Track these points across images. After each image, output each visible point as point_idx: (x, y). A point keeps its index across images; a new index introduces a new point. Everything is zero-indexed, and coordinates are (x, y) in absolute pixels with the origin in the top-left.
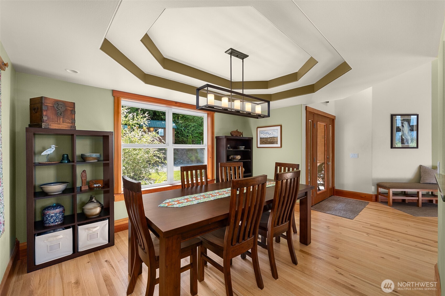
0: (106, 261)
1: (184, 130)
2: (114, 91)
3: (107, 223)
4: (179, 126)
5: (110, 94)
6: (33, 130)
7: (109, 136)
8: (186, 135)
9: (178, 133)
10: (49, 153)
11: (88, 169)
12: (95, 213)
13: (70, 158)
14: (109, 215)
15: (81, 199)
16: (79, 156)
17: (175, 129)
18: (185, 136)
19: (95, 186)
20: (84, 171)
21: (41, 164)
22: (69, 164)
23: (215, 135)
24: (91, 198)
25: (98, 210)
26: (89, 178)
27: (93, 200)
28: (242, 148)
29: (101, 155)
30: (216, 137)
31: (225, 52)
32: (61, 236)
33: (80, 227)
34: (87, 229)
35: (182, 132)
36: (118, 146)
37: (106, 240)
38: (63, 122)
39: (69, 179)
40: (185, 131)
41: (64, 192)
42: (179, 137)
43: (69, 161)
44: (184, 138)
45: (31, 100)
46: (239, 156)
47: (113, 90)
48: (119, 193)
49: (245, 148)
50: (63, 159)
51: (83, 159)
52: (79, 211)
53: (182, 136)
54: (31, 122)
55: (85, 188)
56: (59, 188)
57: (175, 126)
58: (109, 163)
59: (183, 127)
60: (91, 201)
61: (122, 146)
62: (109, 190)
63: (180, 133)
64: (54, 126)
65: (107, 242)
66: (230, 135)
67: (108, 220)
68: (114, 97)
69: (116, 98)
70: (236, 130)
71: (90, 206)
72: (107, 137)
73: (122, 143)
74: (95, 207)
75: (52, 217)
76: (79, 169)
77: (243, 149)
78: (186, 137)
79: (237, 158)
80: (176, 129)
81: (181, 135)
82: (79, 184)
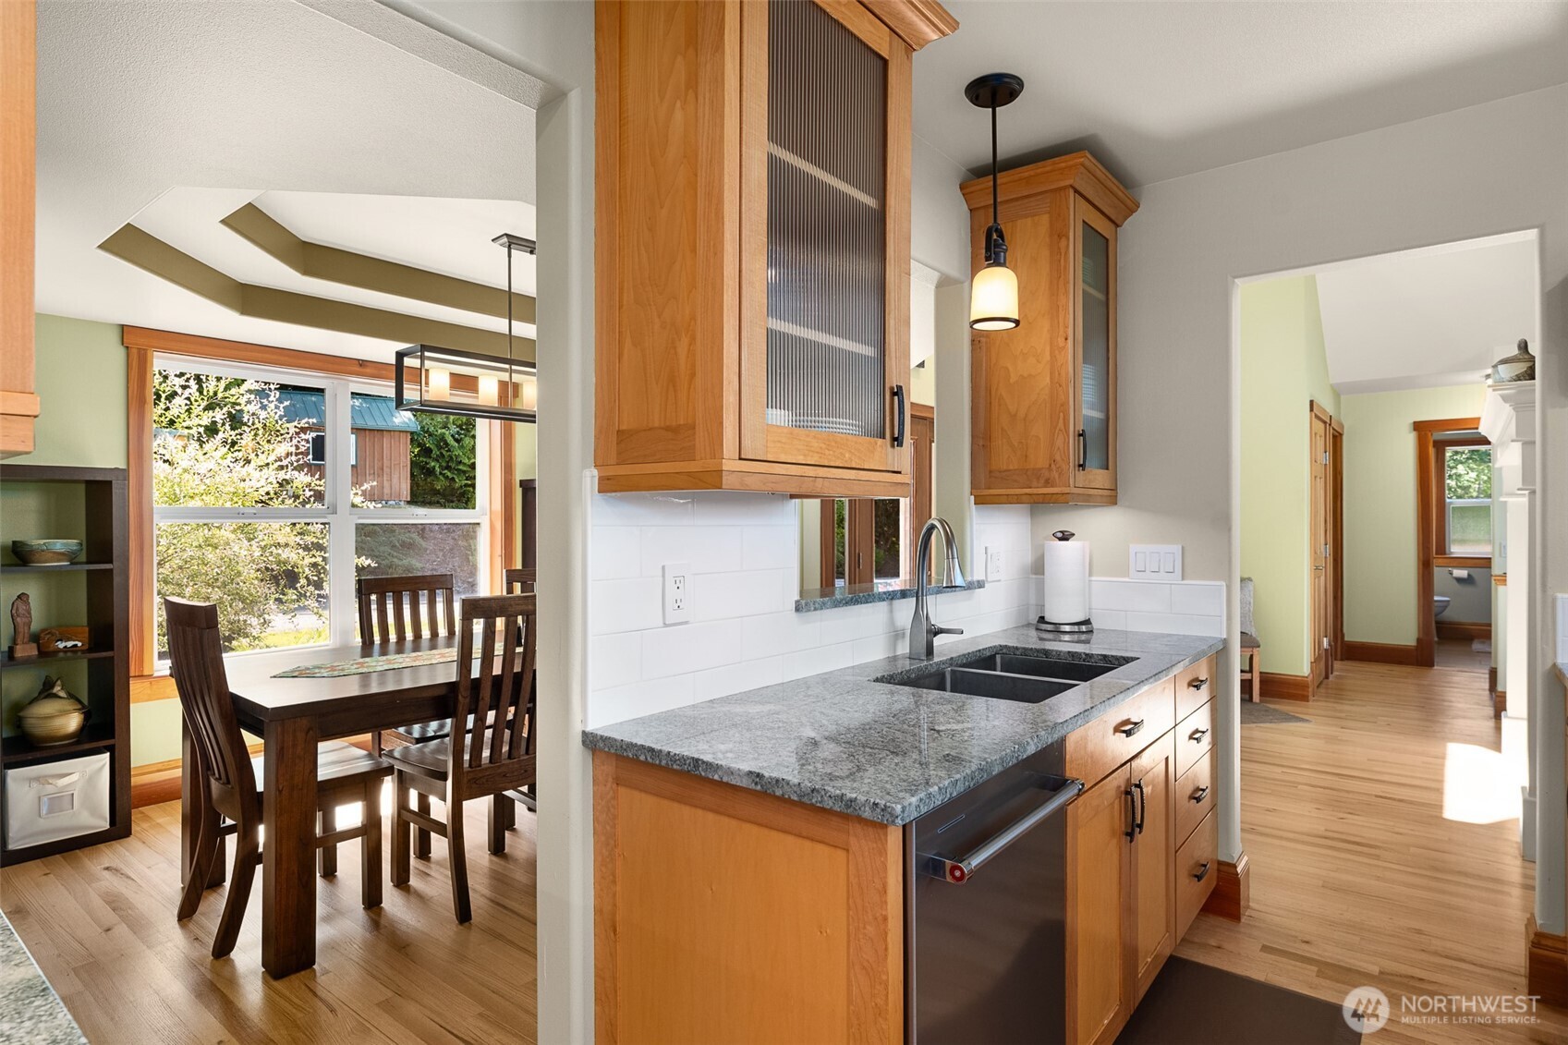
0: (107, 869)
1: (458, 441)
2: (124, 330)
3: (104, 765)
4: (434, 423)
5: (114, 337)
7: (111, 482)
8: (466, 461)
9: (426, 452)
12: (63, 733)
14: (114, 738)
16: (3, 549)
17: (412, 433)
18: (461, 467)
19: (61, 645)
20: (22, 597)
24: (49, 684)
25: (74, 721)
27: (57, 689)
29: (79, 544)
30: (521, 481)
31: (493, 240)
33: (12, 774)
34: (38, 779)
35: (449, 451)
36: (140, 516)
37: (102, 817)
40: (462, 446)
42: (430, 472)
44: (458, 475)
47: (123, 327)
48: (146, 673)
51: (20, 556)
53: (448, 468)
55: (26, 650)
57: (410, 419)
58: (111, 570)
59: (454, 424)
60: (46, 693)
61: (155, 516)
62: (113, 657)
63: (436, 452)
65: (106, 825)
67: (108, 754)
68: (127, 347)
69: (134, 351)
71: (45, 709)
72: (107, 485)
73: (155, 505)
74: (64, 713)
78: (464, 472)
80: (419, 435)
81: (444, 464)
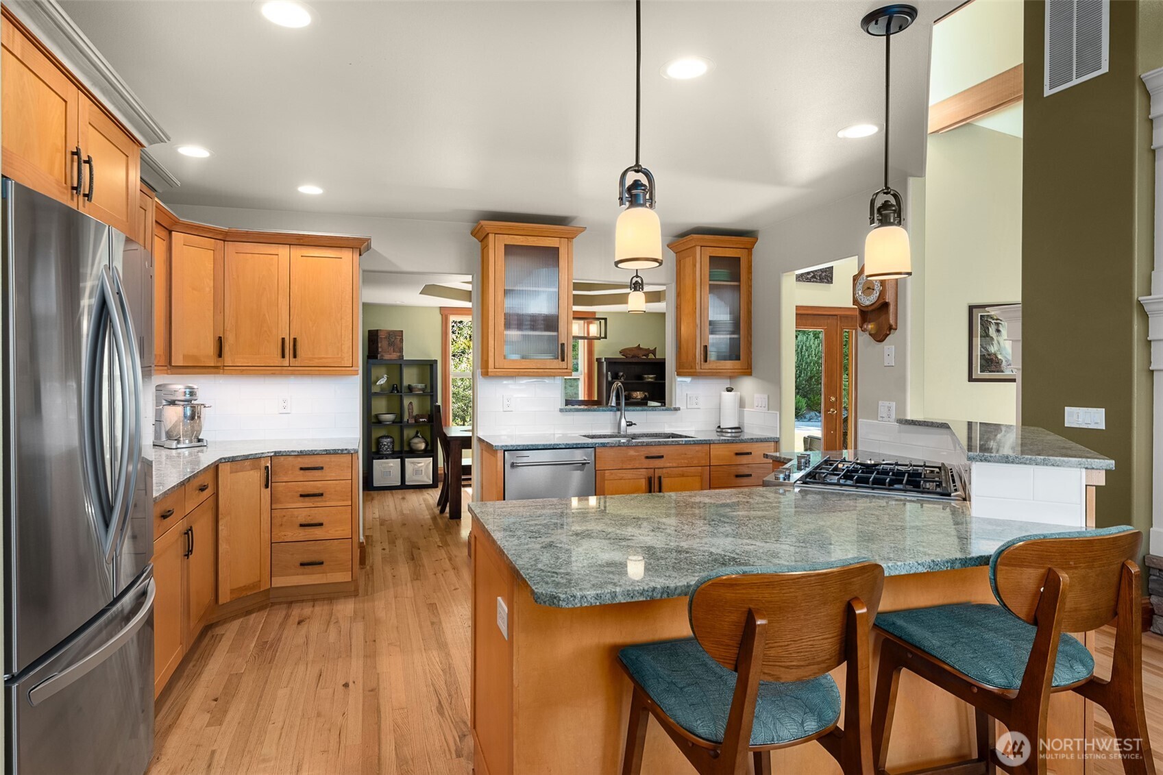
2: (441, 309)
3: (431, 461)
6: (371, 361)
7: (435, 364)
10: (382, 383)
11: (415, 402)
12: (420, 449)
13: (399, 389)
14: (433, 452)
15: (408, 435)
16: (406, 387)
19: (421, 420)
20: (411, 403)
21: (376, 394)
22: (398, 394)
23: (596, 356)
24: (417, 433)
25: (422, 446)
26: (415, 413)
27: (419, 434)
28: (650, 378)
29: (426, 386)
30: (595, 359)
32: (392, 465)
33: (406, 460)
34: (413, 463)
36: (446, 375)
37: (431, 479)
38: (394, 352)
39: (398, 411)
41: (394, 422)
43: (398, 392)
45: (369, 331)
46: (638, 393)
47: (440, 307)
49: (656, 378)
50: (393, 389)
51: (410, 389)
52: (406, 448)
54: (369, 353)
55: (412, 421)
56: (390, 417)
58: (433, 395)
60: (416, 436)
62: (433, 425)
64: (387, 357)
65: (431, 482)
66: (620, 356)
67: (432, 458)
68: (442, 315)
69: (444, 316)
70: (636, 345)
71: (416, 440)
72: (433, 365)
74: (420, 442)
75: (385, 445)
76: (406, 402)
77: (650, 380)
79: (634, 395)
82: (406, 418)
